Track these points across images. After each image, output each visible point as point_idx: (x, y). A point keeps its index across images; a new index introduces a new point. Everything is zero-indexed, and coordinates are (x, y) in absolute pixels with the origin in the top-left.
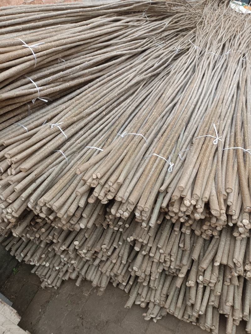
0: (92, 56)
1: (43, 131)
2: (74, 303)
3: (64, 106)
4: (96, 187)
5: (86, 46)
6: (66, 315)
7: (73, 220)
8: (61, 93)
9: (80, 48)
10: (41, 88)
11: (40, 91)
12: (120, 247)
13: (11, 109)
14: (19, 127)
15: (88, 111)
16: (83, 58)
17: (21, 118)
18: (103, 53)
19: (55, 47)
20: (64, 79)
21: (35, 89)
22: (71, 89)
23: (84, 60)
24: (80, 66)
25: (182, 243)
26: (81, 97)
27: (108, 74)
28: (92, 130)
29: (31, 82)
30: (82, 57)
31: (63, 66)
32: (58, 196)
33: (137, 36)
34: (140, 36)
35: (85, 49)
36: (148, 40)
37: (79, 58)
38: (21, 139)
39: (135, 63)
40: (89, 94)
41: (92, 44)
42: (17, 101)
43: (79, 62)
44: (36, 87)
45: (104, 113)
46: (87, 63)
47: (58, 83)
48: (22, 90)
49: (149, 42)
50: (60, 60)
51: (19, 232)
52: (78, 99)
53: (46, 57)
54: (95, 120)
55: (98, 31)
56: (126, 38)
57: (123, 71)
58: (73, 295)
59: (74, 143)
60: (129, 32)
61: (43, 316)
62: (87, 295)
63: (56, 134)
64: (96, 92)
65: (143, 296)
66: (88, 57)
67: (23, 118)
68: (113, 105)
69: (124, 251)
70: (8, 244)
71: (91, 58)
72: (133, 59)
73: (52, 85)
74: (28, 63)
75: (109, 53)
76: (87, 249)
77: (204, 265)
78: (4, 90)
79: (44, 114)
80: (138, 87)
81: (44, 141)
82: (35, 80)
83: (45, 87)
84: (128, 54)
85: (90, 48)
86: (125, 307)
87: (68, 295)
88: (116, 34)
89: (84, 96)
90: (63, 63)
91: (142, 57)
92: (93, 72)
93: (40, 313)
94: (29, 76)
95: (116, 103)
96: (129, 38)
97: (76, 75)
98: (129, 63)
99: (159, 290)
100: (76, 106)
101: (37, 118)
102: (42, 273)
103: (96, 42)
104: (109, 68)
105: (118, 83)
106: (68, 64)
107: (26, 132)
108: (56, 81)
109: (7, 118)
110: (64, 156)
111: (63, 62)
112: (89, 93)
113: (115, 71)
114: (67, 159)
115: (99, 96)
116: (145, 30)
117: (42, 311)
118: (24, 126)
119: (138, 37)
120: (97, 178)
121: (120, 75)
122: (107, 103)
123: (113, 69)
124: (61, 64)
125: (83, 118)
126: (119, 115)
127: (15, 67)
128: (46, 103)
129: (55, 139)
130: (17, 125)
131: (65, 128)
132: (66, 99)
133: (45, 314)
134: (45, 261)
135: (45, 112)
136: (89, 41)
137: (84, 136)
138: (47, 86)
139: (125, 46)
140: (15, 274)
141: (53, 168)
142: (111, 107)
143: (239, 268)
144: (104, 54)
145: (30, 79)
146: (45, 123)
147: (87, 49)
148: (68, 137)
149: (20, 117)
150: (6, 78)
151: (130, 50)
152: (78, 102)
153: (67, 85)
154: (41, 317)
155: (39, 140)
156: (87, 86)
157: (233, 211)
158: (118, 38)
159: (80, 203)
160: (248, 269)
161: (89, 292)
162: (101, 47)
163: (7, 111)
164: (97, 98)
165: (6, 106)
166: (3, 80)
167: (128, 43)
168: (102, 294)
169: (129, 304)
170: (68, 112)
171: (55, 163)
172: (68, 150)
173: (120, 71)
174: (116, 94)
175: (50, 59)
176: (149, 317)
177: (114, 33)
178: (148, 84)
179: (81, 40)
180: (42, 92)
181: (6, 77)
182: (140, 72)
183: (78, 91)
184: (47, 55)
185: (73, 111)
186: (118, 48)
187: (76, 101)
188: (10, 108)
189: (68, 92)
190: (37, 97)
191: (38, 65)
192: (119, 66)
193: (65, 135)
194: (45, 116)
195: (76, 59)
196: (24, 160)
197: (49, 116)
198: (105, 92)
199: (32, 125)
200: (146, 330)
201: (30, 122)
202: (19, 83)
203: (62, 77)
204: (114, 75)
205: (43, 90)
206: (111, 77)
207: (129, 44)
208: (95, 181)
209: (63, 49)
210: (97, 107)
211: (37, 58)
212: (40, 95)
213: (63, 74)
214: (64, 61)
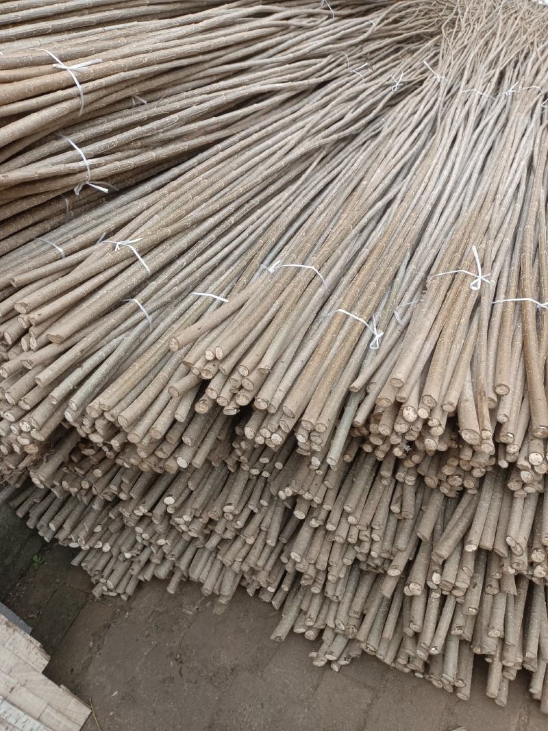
0: (208, 94)
1: (98, 256)
2: (163, 629)
3: (143, 203)
4: (213, 378)
5: (193, 70)
6: (145, 654)
7: (162, 450)
8: (138, 174)
9: (181, 74)
10: (95, 161)
11: (93, 167)
12: (263, 510)
13: (28, 207)
14: (46, 247)
15: (196, 214)
16: (187, 98)
17: (49, 228)
18: (231, 88)
19: (124, 71)
20: (144, 144)
21: (81, 164)
22: (160, 166)
23: (189, 101)
24: (181, 114)
25: (396, 503)
27: (243, 134)
28: (205, 256)
29: (71, 148)
30: (185, 94)
31: (143, 113)
32: (129, 398)
33: (307, 50)
34: (313, 50)
35: (192, 78)
36: (333, 59)
37: (179, 97)
38: (51, 274)
39: (302, 111)
40: (200, 178)
41: (207, 65)
42: (42, 189)
43: (177, 105)
45: (232, 220)
46: (195, 108)
47: (131, 152)
48: (53, 164)
49: (334, 65)
50: (136, 100)
51: (45, 475)
52: (175, 189)
53: (104, 92)
54: (213, 236)
55: (220, 36)
56: (284, 53)
57: (275, 128)
58: (161, 614)
59: (164, 284)
60: (290, 42)
61: (98, 656)
62: (191, 613)
63: (126, 263)
64: (216, 172)
65: (312, 616)
66: (198, 95)
67: (53, 228)
68: (252, 202)
69: (272, 519)
70: (23, 503)
71: (206, 96)
72: (298, 103)
75: (244, 87)
76: (191, 513)
77: (444, 549)
78: (12, 164)
79: (99, 221)
80: (307, 163)
82: (81, 144)
84: (288, 91)
85: (202, 74)
86: (273, 637)
87: (150, 612)
88: (260, 45)
90: (142, 108)
91: (319, 97)
92: (209, 129)
93: (90, 649)
94: (67, 135)
95: (258, 199)
96: (289, 55)
97: (169, 134)
98: (289, 111)
99: (345, 603)
100: (171, 202)
101: (85, 228)
102: (95, 565)
103: (217, 61)
104: (244, 121)
105: (263, 155)
106: (155, 109)
107: (61, 258)
108: (126, 147)
109: (20, 227)
110: (144, 311)
111: (143, 104)
113: (257, 127)
114: (150, 318)
115: (222, 183)
116: (325, 37)
117: (94, 645)
118: (58, 244)
119: (310, 51)
120: (215, 358)
121: (268, 136)
122: (238, 197)
124: (138, 109)
125: (184, 230)
126: (265, 225)
127: (36, 114)
128: (105, 195)
129: (125, 274)
130: (41, 243)
131: (145, 252)
132: (147, 187)
133: (101, 651)
134: (102, 539)
135: (103, 215)
136: (201, 58)
137: (188, 270)
138: (107, 158)
139: (282, 71)
140: (36, 567)
141: (120, 338)
142: (247, 206)
143: (520, 558)
144: (234, 90)
145: (70, 140)
146: (103, 240)
147: (196, 76)
148: (152, 271)
149: (48, 225)
150: (18, 137)
151: (292, 80)
152: (174, 194)
153: (151, 155)
154: (91, 658)
155: (88, 276)
156: (194, 160)
157: (509, 434)
158: (265, 54)
159: (177, 412)
160: (537, 561)
161: (196, 607)
162: (227, 74)
163: (20, 210)
164: (216, 187)
165: (17, 200)
166: (11, 140)
167: (288, 66)
168: (223, 611)
169: (282, 631)
170: (153, 216)
171: (123, 326)
172: (152, 299)
173: (269, 128)
174: (259, 179)
175: (114, 97)
176: (322, 660)
177: (256, 43)
178: (331, 159)
179: (183, 55)
180: (97, 171)
181: (17, 135)
182: (314, 130)
183: (176, 171)
184: (106, 87)
185: (163, 213)
186: (265, 76)
187: (170, 192)
188: (25, 205)
189: (153, 172)
190: (86, 181)
191: (88, 110)
192: (266, 116)
193: (146, 266)
194: (102, 223)
195: (172, 99)
196: (56, 318)
197: (111, 225)
198: (234, 173)
200: (315, 688)
201: (70, 235)
202: (45, 149)
203: (139, 139)
204: (255, 137)
205: (99, 165)
206: (249, 140)
207: (290, 69)
208: (209, 366)
209: (142, 75)
210: (217, 206)
211: (84, 94)
212: (92, 177)
213: (143, 132)
214: (145, 102)
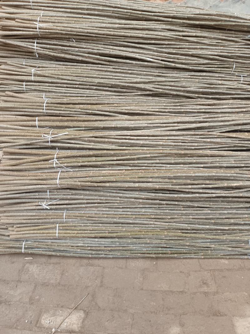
26: (71, 68)
44: (34, 46)
73: (51, 50)
74: (32, 33)
81: (21, 73)
83: (42, 49)
89: (76, 68)
112: (80, 69)
123: (128, 66)
199: (28, 64)
